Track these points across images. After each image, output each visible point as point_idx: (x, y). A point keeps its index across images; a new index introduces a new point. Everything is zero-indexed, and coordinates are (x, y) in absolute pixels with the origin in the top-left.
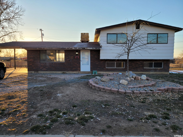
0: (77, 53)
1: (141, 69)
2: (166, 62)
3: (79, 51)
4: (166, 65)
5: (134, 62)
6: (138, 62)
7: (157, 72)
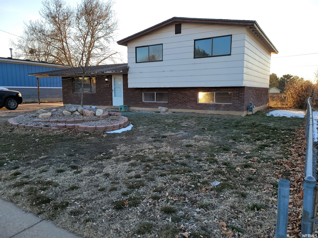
0: (106, 80)
1: (192, 105)
2: (237, 92)
3: (110, 76)
4: (237, 98)
5: (182, 92)
6: (187, 92)
7: (220, 111)
